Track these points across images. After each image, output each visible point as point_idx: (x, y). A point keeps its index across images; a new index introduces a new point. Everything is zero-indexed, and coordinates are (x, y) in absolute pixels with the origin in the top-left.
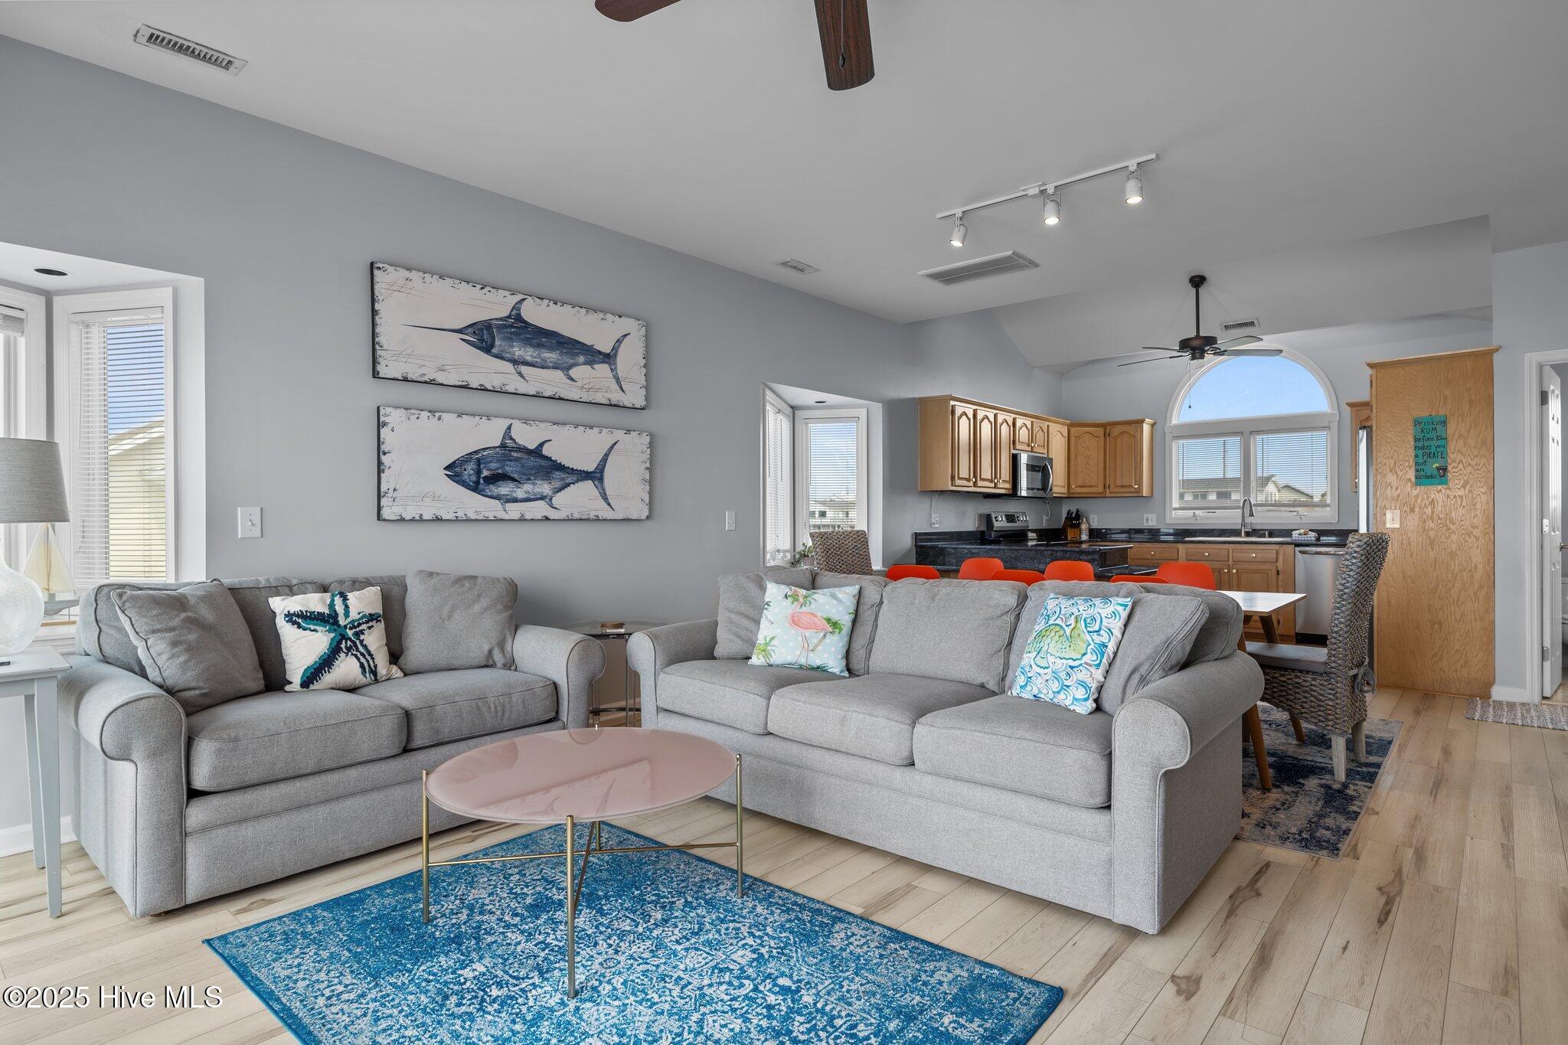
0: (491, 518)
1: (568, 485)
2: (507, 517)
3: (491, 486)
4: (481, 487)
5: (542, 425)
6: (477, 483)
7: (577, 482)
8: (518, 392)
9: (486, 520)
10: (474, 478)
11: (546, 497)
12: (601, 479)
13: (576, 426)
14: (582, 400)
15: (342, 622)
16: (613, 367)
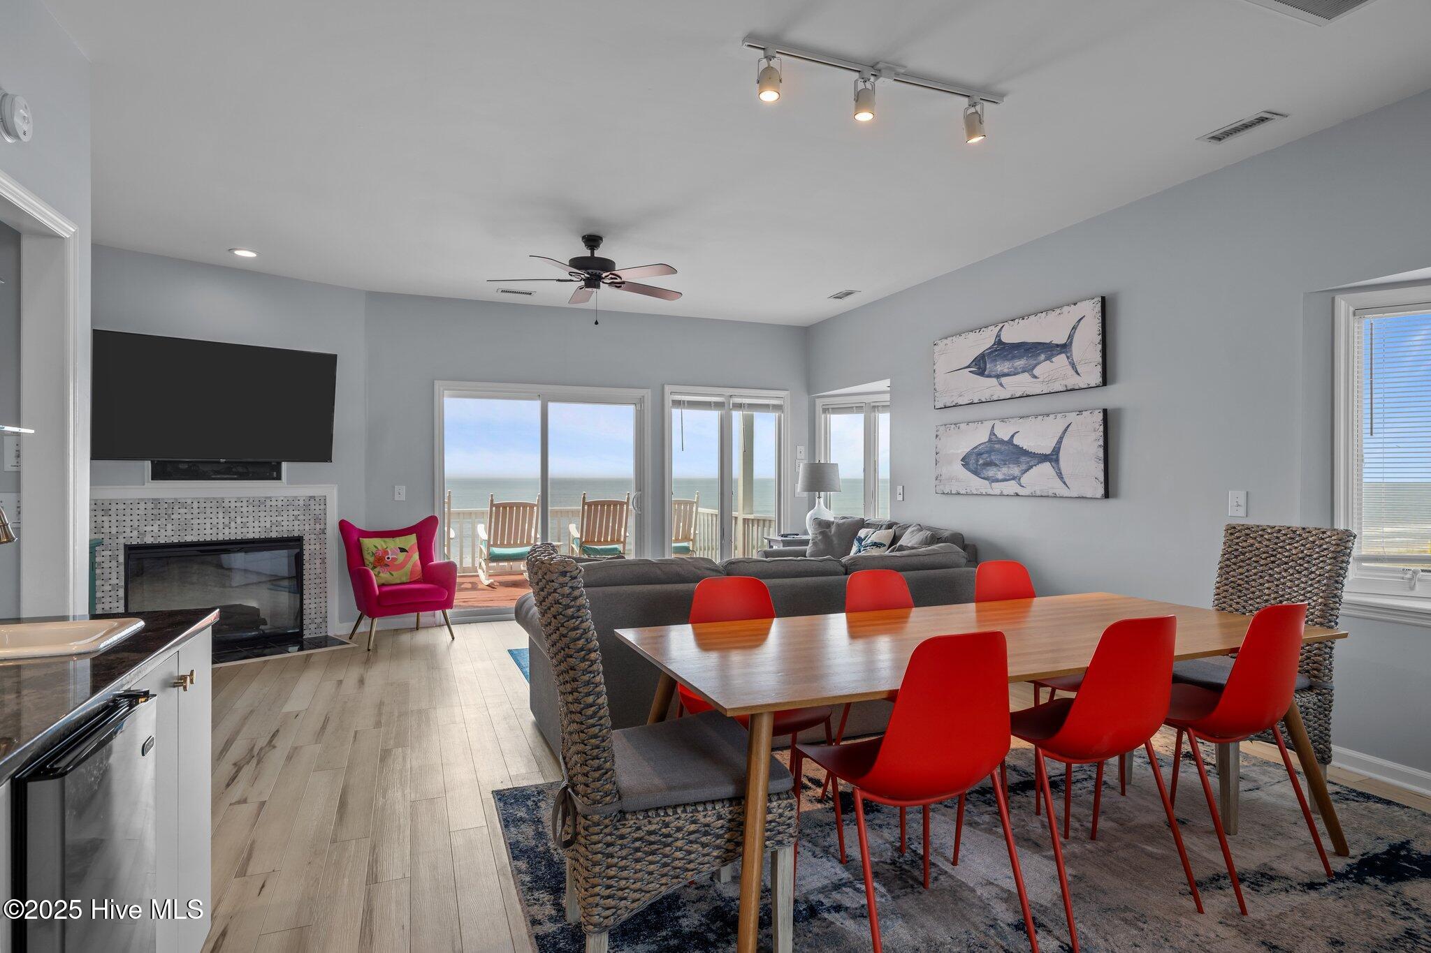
0: (984, 493)
1: (1031, 467)
2: (991, 493)
3: (984, 470)
4: (979, 471)
5: (1012, 421)
6: (977, 469)
7: (1038, 464)
8: (999, 399)
10: (975, 466)
11: (1016, 477)
12: (1057, 461)
13: (1036, 416)
14: (1043, 392)
15: (863, 543)
16: (1069, 355)
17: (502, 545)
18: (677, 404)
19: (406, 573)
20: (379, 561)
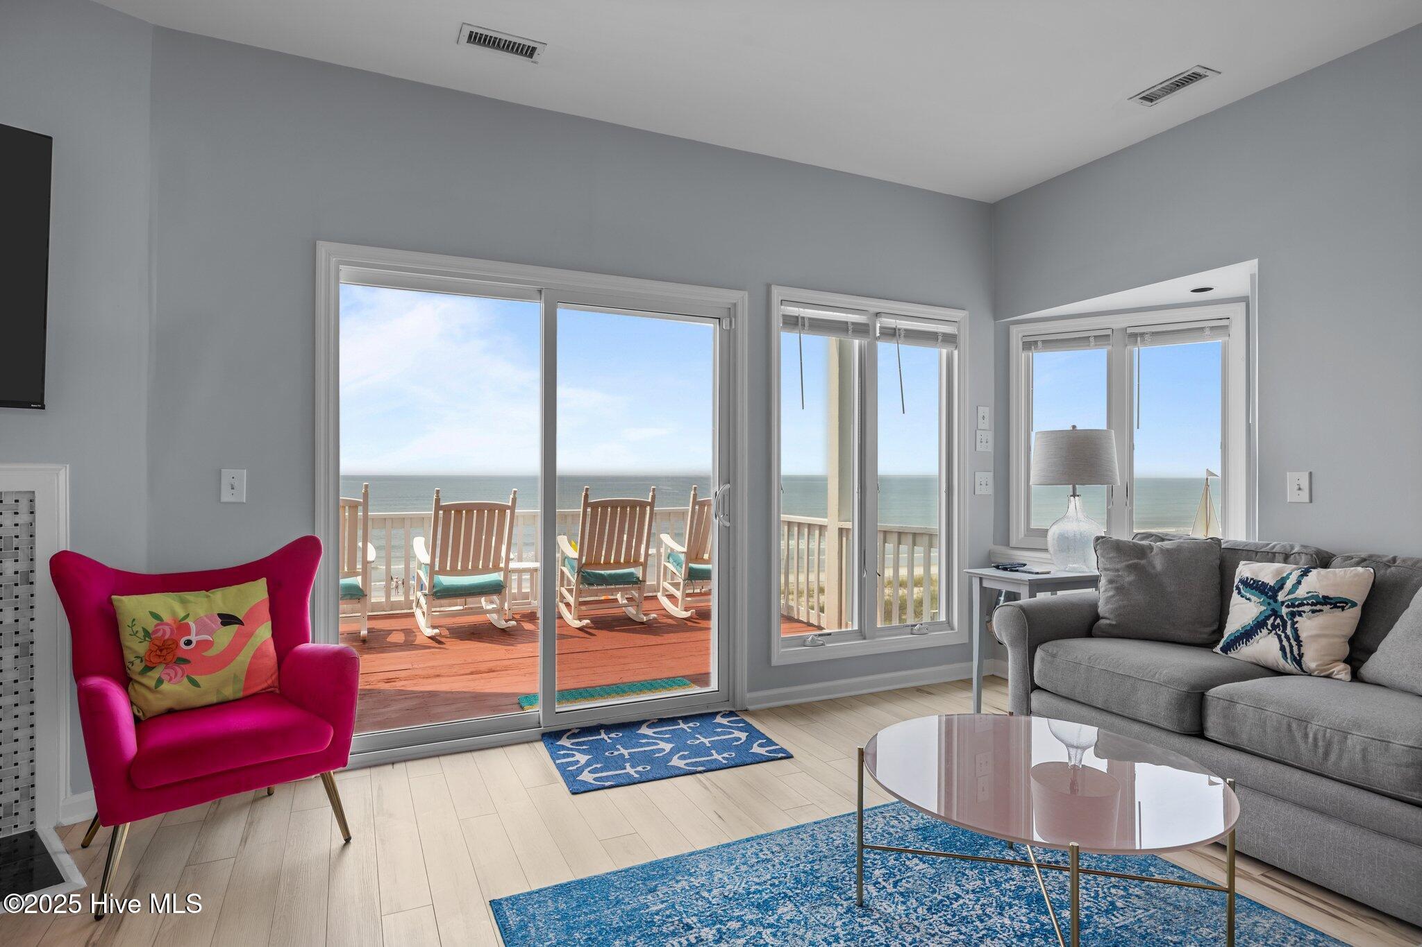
15: (1281, 597)
17: (454, 572)
18: (793, 323)
19: (235, 676)
20: (161, 651)
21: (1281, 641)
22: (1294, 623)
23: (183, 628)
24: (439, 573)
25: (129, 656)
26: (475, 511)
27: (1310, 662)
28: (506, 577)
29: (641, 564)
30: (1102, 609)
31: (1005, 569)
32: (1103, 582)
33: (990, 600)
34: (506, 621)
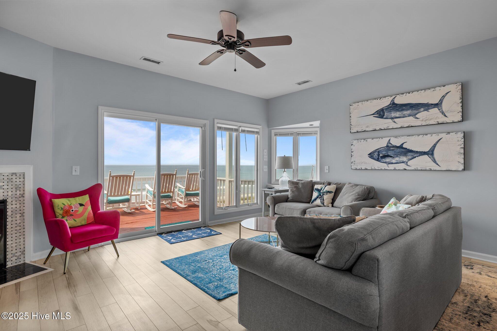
0: (383, 169)
1: (415, 157)
2: (388, 169)
3: (383, 159)
4: (380, 159)
5: (403, 137)
6: (378, 158)
7: (419, 156)
8: (393, 128)
9: (381, 170)
10: (377, 157)
11: (405, 162)
12: (432, 154)
13: (419, 135)
14: (422, 125)
15: (321, 191)
16: (440, 108)
17: (114, 196)
18: (220, 128)
19: (85, 219)
20: (66, 213)
21: (321, 200)
22: (323, 197)
23: (71, 207)
24: (109, 196)
25: (57, 214)
26: (122, 177)
27: (325, 204)
28: (131, 197)
29: (172, 192)
30: (289, 196)
31: (270, 189)
32: (289, 191)
33: (266, 195)
34: (131, 210)
